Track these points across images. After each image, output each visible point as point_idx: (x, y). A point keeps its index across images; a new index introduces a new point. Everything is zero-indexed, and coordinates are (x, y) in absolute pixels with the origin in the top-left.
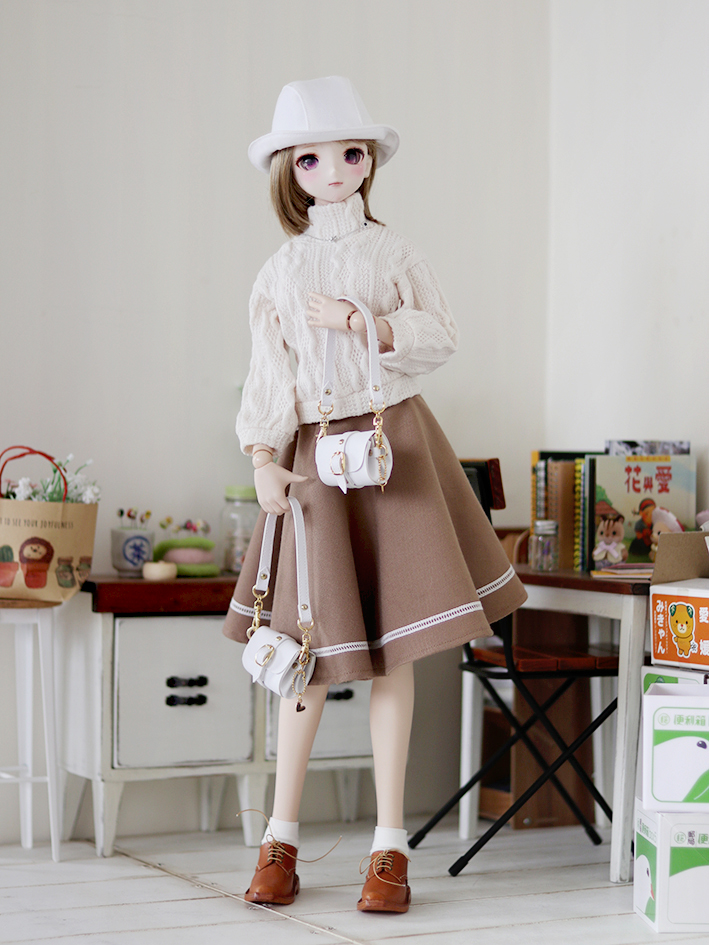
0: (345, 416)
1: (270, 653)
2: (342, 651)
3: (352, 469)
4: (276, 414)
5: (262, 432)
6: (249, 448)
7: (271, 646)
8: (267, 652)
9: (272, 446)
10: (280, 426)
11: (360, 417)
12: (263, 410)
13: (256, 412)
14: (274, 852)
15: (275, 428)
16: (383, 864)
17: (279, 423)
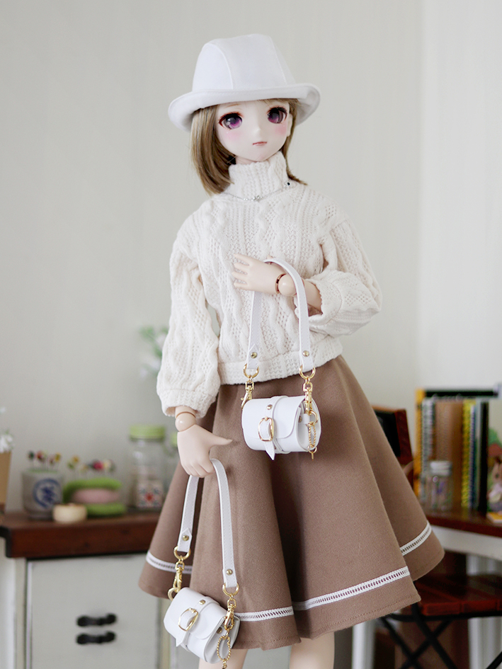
0: (269, 378)
1: (194, 618)
2: (268, 617)
3: (281, 435)
4: (198, 376)
5: (185, 393)
6: (172, 409)
7: (194, 610)
8: (191, 617)
9: (195, 409)
10: (203, 388)
11: (285, 378)
12: (184, 370)
13: (177, 372)
15: (198, 390)
17: (202, 384)
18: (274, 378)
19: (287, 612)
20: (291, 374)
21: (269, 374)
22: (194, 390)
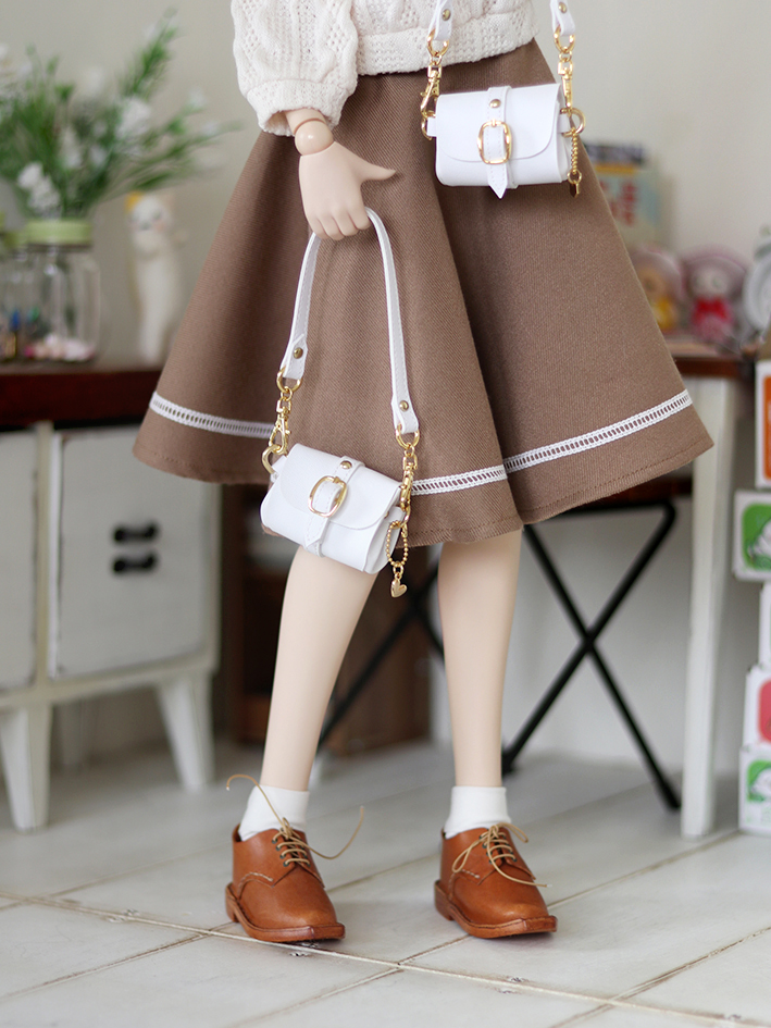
1: (340, 492)
3: (520, 152)
5: (308, 84)
6: (281, 116)
7: (337, 480)
8: (337, 490)
9: (328, 114)
10: (339, 77)
12: (291, 48)
13: (279, 51)
14: (289, 847)
15: (330, 82)
16: (500, 851)
17: (335, 72)
18: (460, 60)
19: (496, 474)
22: (321, 82)
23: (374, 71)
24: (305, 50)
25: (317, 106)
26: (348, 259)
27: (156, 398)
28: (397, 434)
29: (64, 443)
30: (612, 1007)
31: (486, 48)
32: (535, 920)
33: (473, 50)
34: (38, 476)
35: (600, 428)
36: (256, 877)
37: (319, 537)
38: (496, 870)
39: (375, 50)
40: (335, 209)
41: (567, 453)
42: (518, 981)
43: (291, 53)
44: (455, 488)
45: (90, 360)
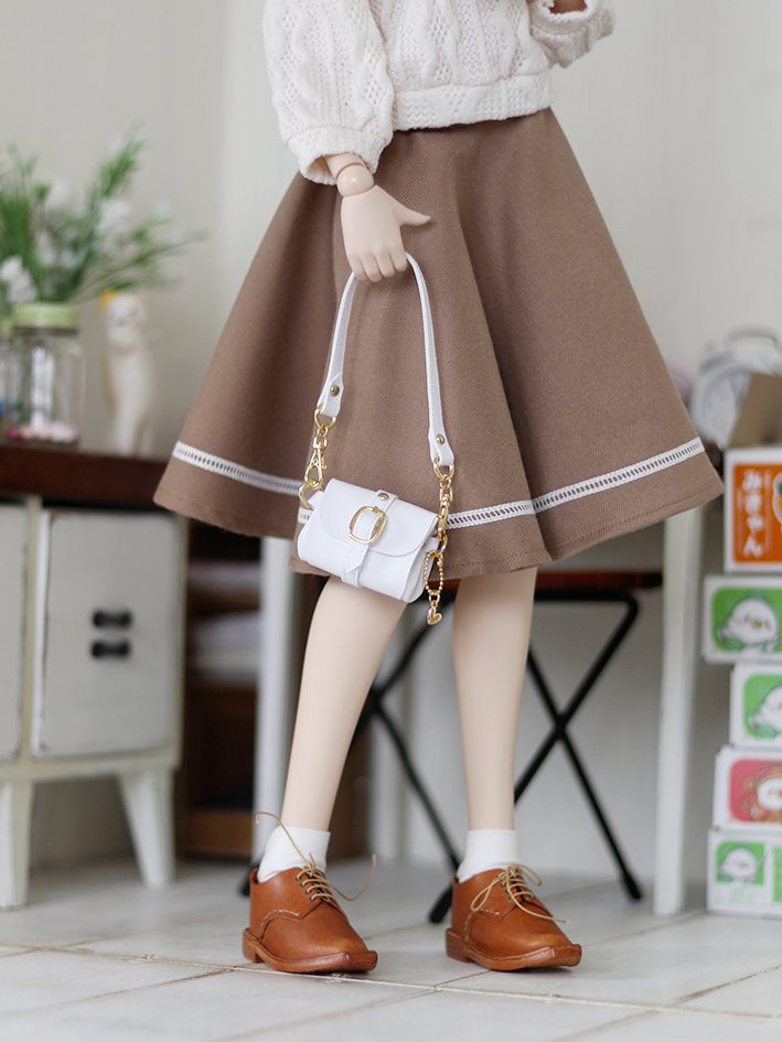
1: (380, 521)
5: (349, 132)
6: (323, 162)
7: (376, 510)
8: (377, 519)
9: (367, 161)
10: (378, 127)
11: (502, 121)
12: (329, 100)
13: (319, 102)
14: (313, 883)
15: (369, 130)
16: (519, 889)
17: (373, 122)
18: (488, 118)
19: (524, 508)
20: (511, 116)
21: (481, 111)
22: (361, 130)
23: (405, 127)
24: (343, 103)
25: (359, 151)
26: (381, 303)
27: (180, 446)
28: (435, 466)
29: (52, 520)
30: (658, 1012)
31: (512, 108)
32: (562, 948)
33: (500, 109)
34: (28, 550)
35: (623, 467)
36: (280, 914)
37: (360, 563)
38: (517, 906)
39: (408, 105)
40: (377, 249)
41: (591, 491)
42: (558, 996)
43: (330, 105)
44: (488, 520)
45: (75, 443)
